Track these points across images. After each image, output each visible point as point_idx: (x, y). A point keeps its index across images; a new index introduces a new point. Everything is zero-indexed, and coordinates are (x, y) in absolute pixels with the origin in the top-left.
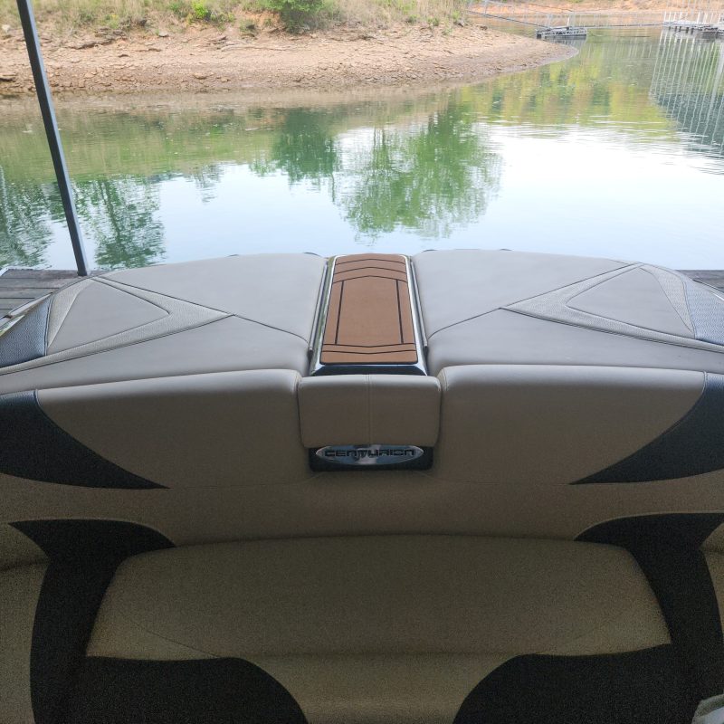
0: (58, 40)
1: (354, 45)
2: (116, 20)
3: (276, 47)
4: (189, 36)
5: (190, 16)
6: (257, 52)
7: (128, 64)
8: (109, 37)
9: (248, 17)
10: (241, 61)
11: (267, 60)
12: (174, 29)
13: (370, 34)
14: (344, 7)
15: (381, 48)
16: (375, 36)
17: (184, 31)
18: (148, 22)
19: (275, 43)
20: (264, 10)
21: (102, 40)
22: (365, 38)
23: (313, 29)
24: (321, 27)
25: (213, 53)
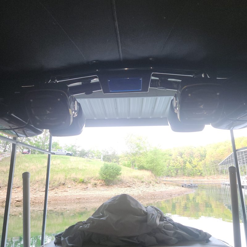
0: (38, 189)
1: (126, 189)
2: (56, 183)
3: (102, 189)
4: (76, 187)
5: (78, 182)
6: (97, 191)
7: (57, 195)
8: (53, 188)
9: (95, 181)
10: (91, 193)
11: (99, 193)
12: (73, 185)
13: (131, 186)
14: (123, 179)
15: (133, 189)
16: (132, 186)
17: (75, 186)
18: (66, 184)
19: (102, 188)
20: (99, 180)
21: (51, 189)
22: (129, 187)
23: (114, 184)
24: (116, 184)
25: (83, 191)
